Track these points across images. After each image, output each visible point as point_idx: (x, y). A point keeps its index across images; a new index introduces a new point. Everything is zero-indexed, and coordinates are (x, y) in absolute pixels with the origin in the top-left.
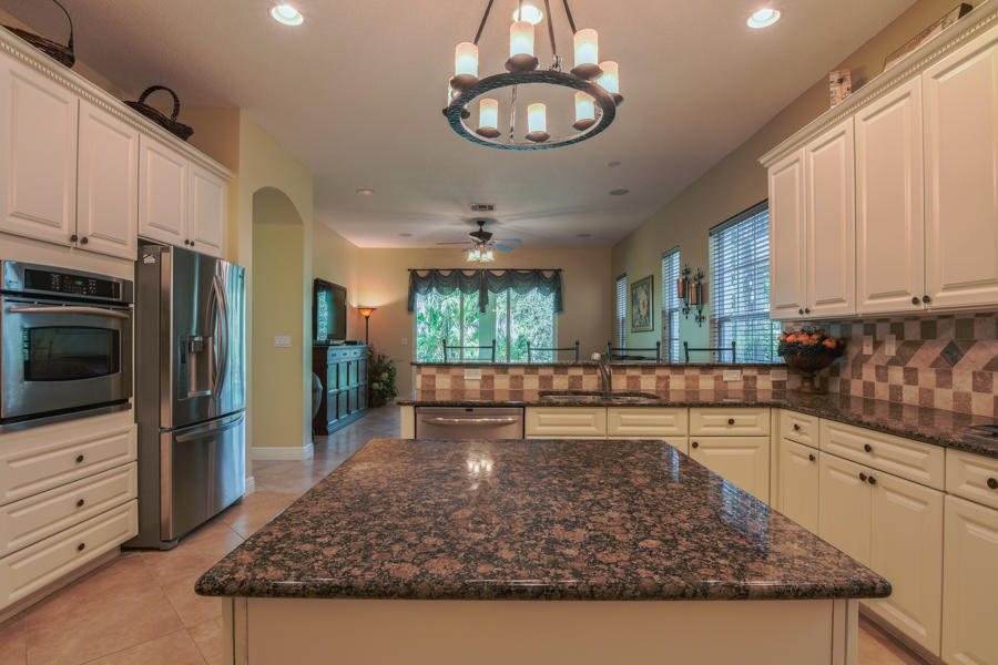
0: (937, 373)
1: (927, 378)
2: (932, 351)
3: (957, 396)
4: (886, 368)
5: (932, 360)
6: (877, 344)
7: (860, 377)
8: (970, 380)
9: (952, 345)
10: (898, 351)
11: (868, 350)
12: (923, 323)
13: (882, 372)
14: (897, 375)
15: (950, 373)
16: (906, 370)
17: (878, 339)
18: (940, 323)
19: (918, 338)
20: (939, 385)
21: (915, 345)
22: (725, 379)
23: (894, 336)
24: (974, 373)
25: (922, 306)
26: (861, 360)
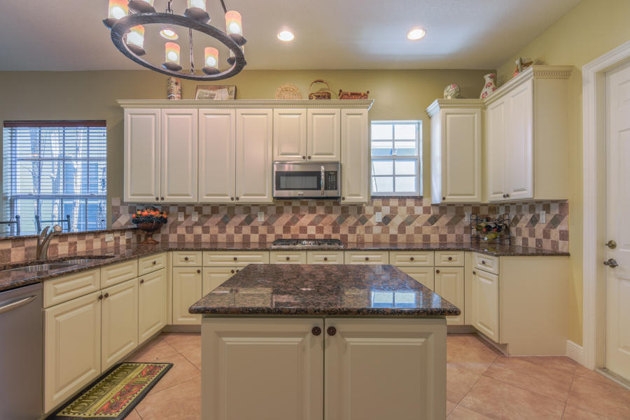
0: (219, 227)
1: (214, 230)
2: (217, 219)
3: (228, 236)
4: (192, 227)
5: (216, 222)
6: (186, 216)
7: (175, 232)
8: (233, 229)
9: (226, 216)
10: (199, 219)
11: (181, 219)
12: (212, 207)
13: (189, 229)
14: (198, 230)
15: (225, 227)
16: (203, 228)
17: (187, 213)
18: (221, 207)
19: (210, 213)
20: (220, 232)
21: (208, 216)
22: (106, 240)
23: (197, 213)
24: (235, 227)
25: (235, 201)
26: (176, 225)
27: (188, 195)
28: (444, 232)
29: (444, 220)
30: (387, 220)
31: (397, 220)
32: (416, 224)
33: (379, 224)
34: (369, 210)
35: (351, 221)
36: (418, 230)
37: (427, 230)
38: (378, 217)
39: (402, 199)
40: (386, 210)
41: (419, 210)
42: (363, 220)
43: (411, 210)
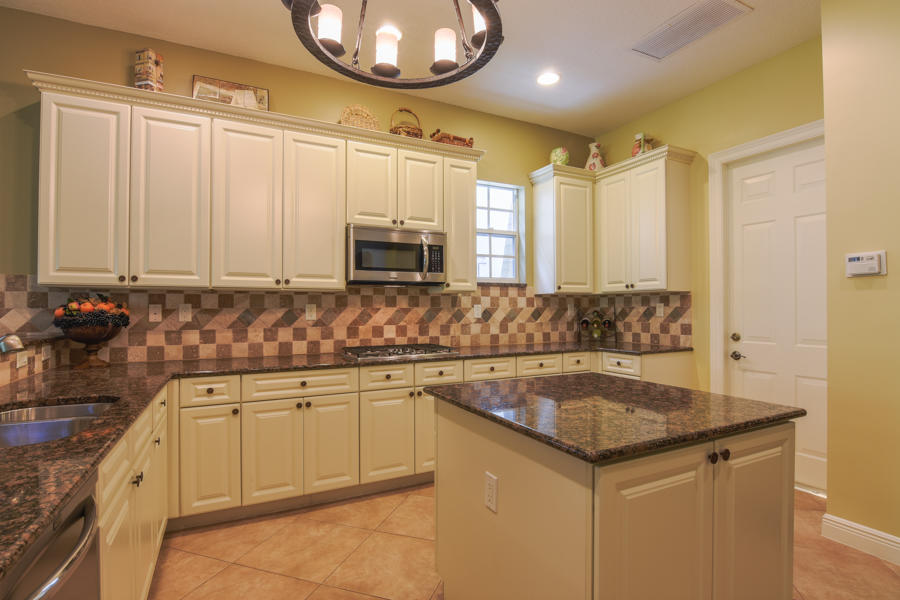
0: (234, 332)
1: (225, 336)
2: (230, 316)
3: (251, 347)
4: (179, 332)
5: (230, 323)
6: (166, 313)
7: (143, 343)
8: (262, 334)
9: (247, 311)
10: (194, 317)
11: (155, 316)
12: (220, 296)
13: (173, 337)
14: (192, 337)
15: (246, 331)
16: (202, 333)
17: (168, 307)
19: (216, 307)
20: (236, 340)
21: (212, 312)
22: (18, 366)
23: (190, 305)
24: (265, 330)
26: (146, 327)
27: (191, 274)
28: (548, 329)
29: (547, 315)
30: (487, 315)
31: (499, 316)
32: (520, 320)
33: (478, 321)
34: (465, 301)
35: (444, 317)
36: (521, 328)
37: (531, 327)
38: (477, 312)
39: (504, 287)
40: (486, 302)
41: (522, 302)
42: (459, 316)
43: (513, 302)
